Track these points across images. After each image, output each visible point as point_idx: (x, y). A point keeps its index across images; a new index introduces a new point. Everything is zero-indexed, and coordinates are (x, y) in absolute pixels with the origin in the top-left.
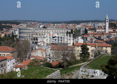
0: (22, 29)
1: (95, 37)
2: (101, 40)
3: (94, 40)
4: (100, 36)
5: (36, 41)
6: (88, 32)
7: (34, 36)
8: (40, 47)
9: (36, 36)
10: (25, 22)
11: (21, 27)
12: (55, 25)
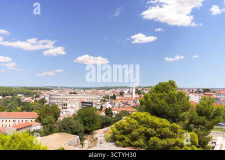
0: (52, 95)
1: (123, 103)
2: (128, 105)
3: (122, 105)
4: (127, 101)
5: (65, 107)
6: (117, 97)
7: (64, 102)
8: (68, 113)
9: (66, 102)
10: (56, 88)
11: (52, 93)
12: (86, 91)
